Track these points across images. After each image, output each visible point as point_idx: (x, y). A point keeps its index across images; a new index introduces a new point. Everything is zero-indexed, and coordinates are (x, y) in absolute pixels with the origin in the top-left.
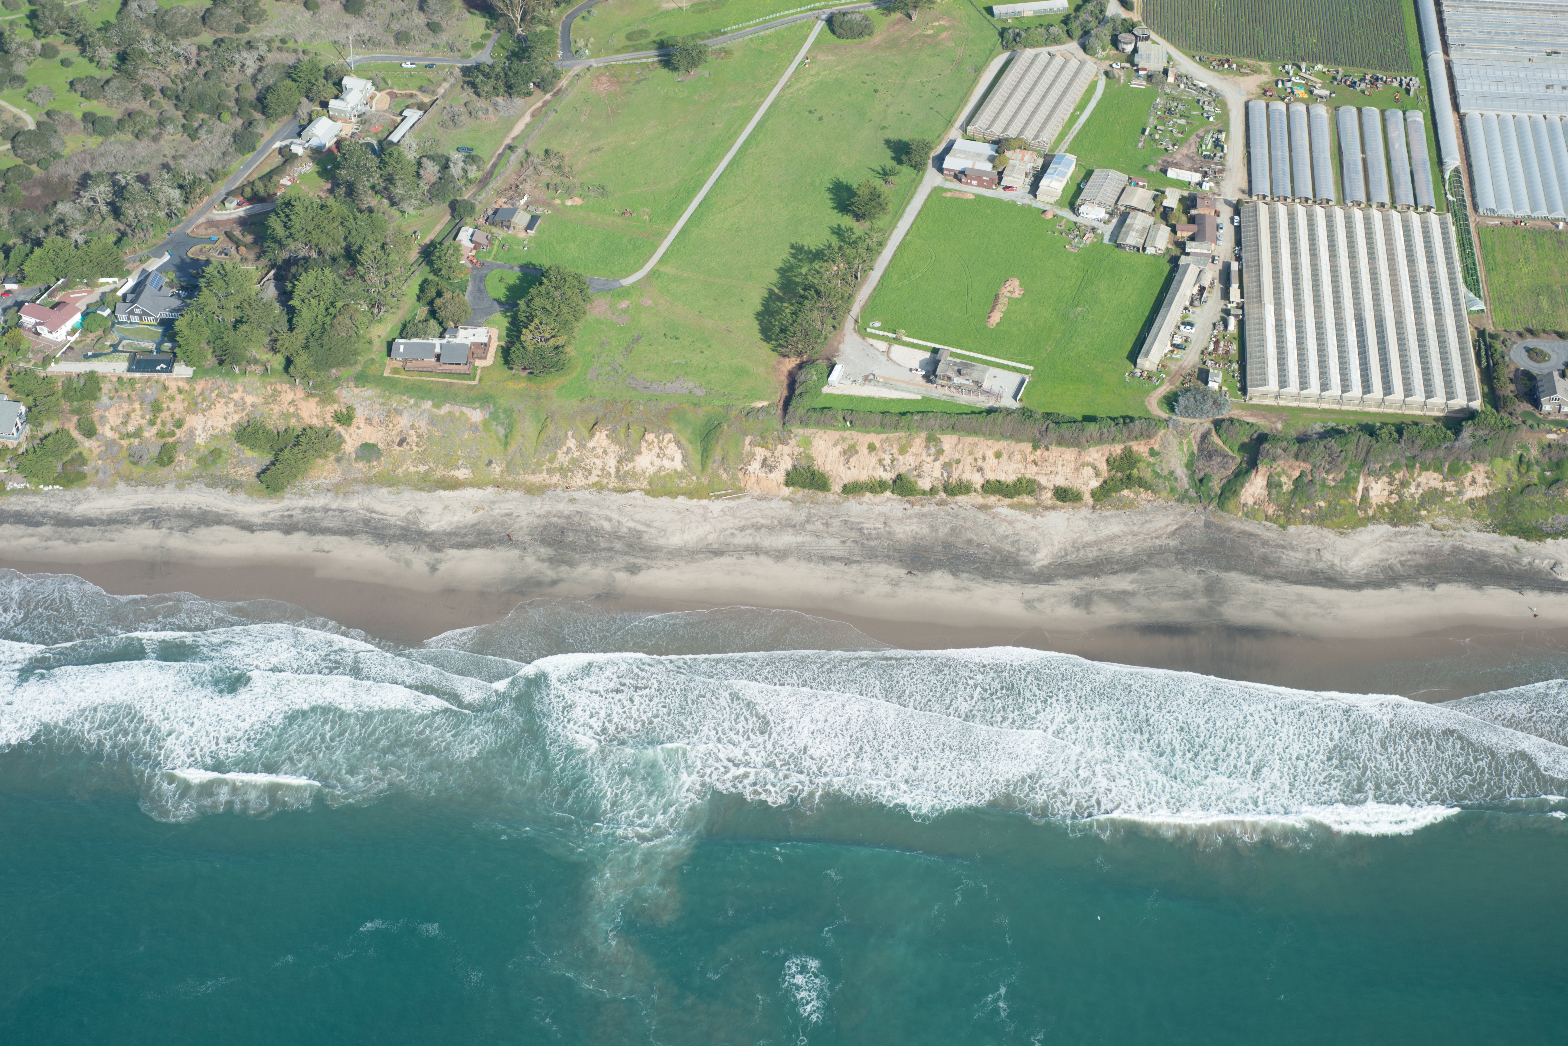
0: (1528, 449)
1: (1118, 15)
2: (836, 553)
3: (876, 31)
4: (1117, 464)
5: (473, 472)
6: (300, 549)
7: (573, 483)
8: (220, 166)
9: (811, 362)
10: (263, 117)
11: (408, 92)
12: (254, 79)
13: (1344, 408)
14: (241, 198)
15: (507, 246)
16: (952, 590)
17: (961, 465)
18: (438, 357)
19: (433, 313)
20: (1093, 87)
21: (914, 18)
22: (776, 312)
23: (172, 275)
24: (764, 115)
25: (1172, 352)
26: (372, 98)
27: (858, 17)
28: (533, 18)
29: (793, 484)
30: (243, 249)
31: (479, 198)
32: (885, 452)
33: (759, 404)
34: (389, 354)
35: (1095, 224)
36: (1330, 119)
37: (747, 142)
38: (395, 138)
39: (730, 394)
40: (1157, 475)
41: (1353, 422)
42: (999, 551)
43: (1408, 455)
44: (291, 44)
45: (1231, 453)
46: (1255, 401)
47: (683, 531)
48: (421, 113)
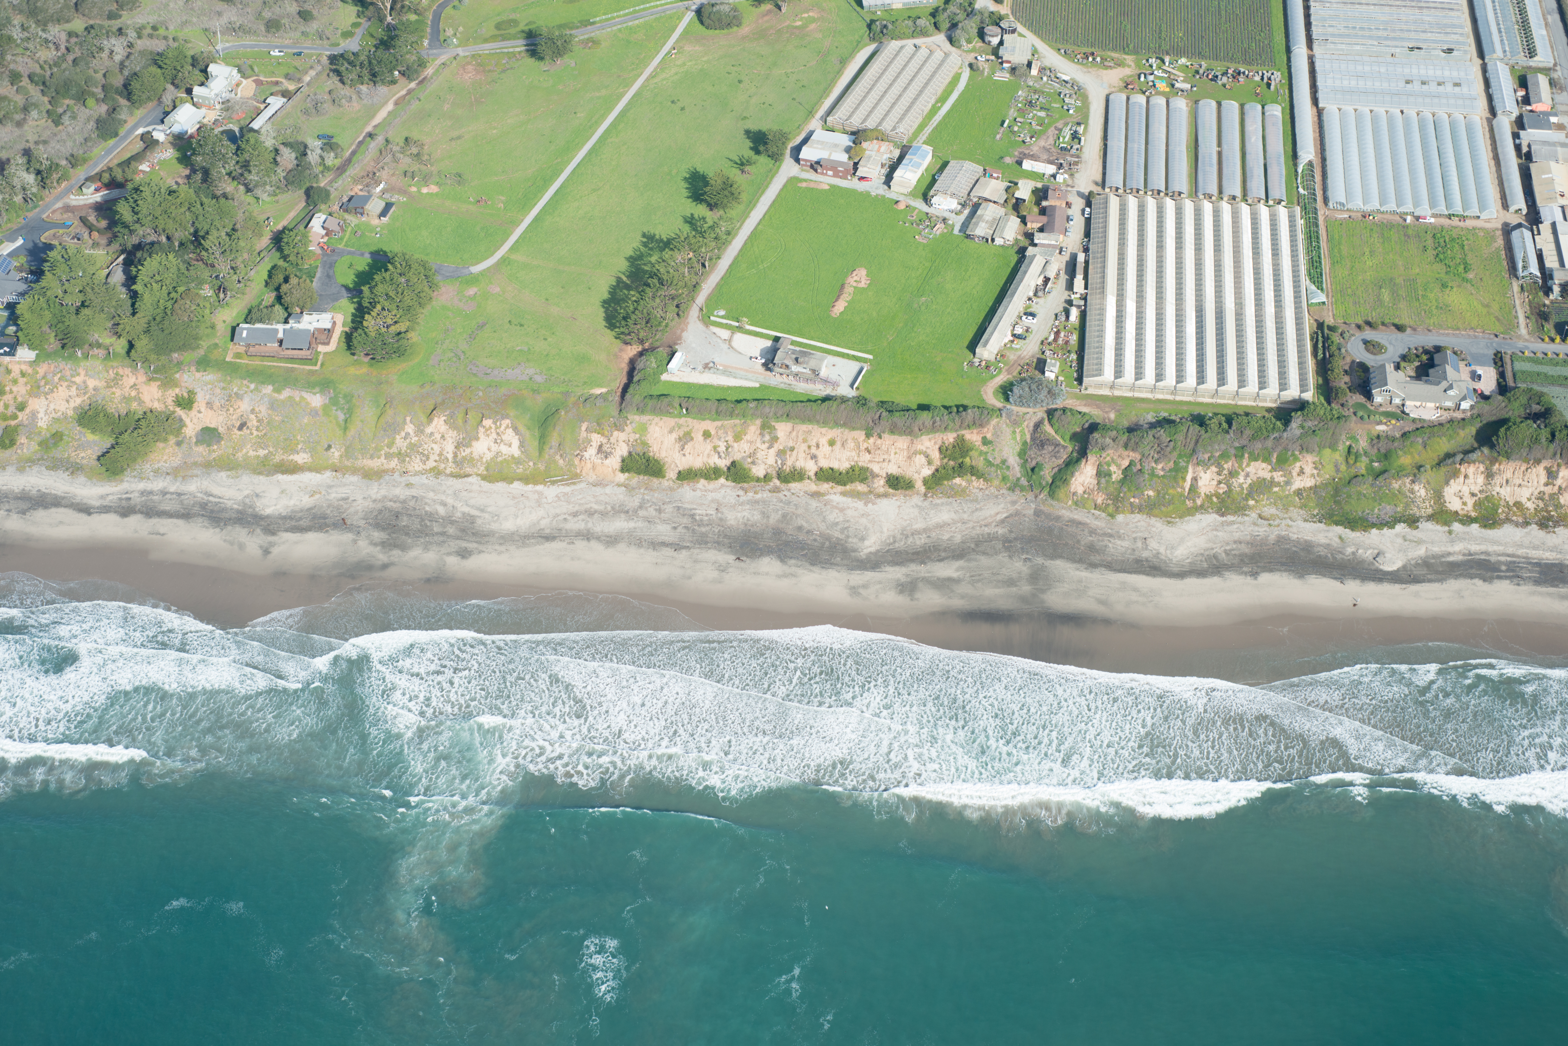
0: (1357, 440)
1: (986, 8)
2: (666, 539)
3: (745, 22)
4: (949, 452)
5: (312, 456)
6: (136, 531)
7: (410, 468)
8: (81, 152)
9: (653, 349)
10: (127, 103)
11: (274, 79)
12: (122, 66)
13: (1178, 398)
14: (99, 184)
15: (359, 232)
16: (779, 577)
17: (795, 452)
18: (281, 342)
19: (279, 299)
20: (956, 79)
21: (784, 9)
22: (623, 300)
23: (23, 259)
24: (627, 105)
25: (1012, 342)
26: (238, 85)
27: (726, 8)
28: (403, 7)
29: (628, 471)
30: (95, 234)
31: (335, 185)
32: (719, 439)
33: (598, 391)
34: (232, 340)
35: (947, 215)
36: (1190, 112)
37: (607, 132)
38: (255, 125)
39: (570, 381)
40: (990, 464)
41: (1185, 412)
42: (828, 538)
43: (1237, 444)
44: (162, 31)
45: (1062, 442)
46: (1090, 391)
47: (516, 516)
48: (285, 100)
